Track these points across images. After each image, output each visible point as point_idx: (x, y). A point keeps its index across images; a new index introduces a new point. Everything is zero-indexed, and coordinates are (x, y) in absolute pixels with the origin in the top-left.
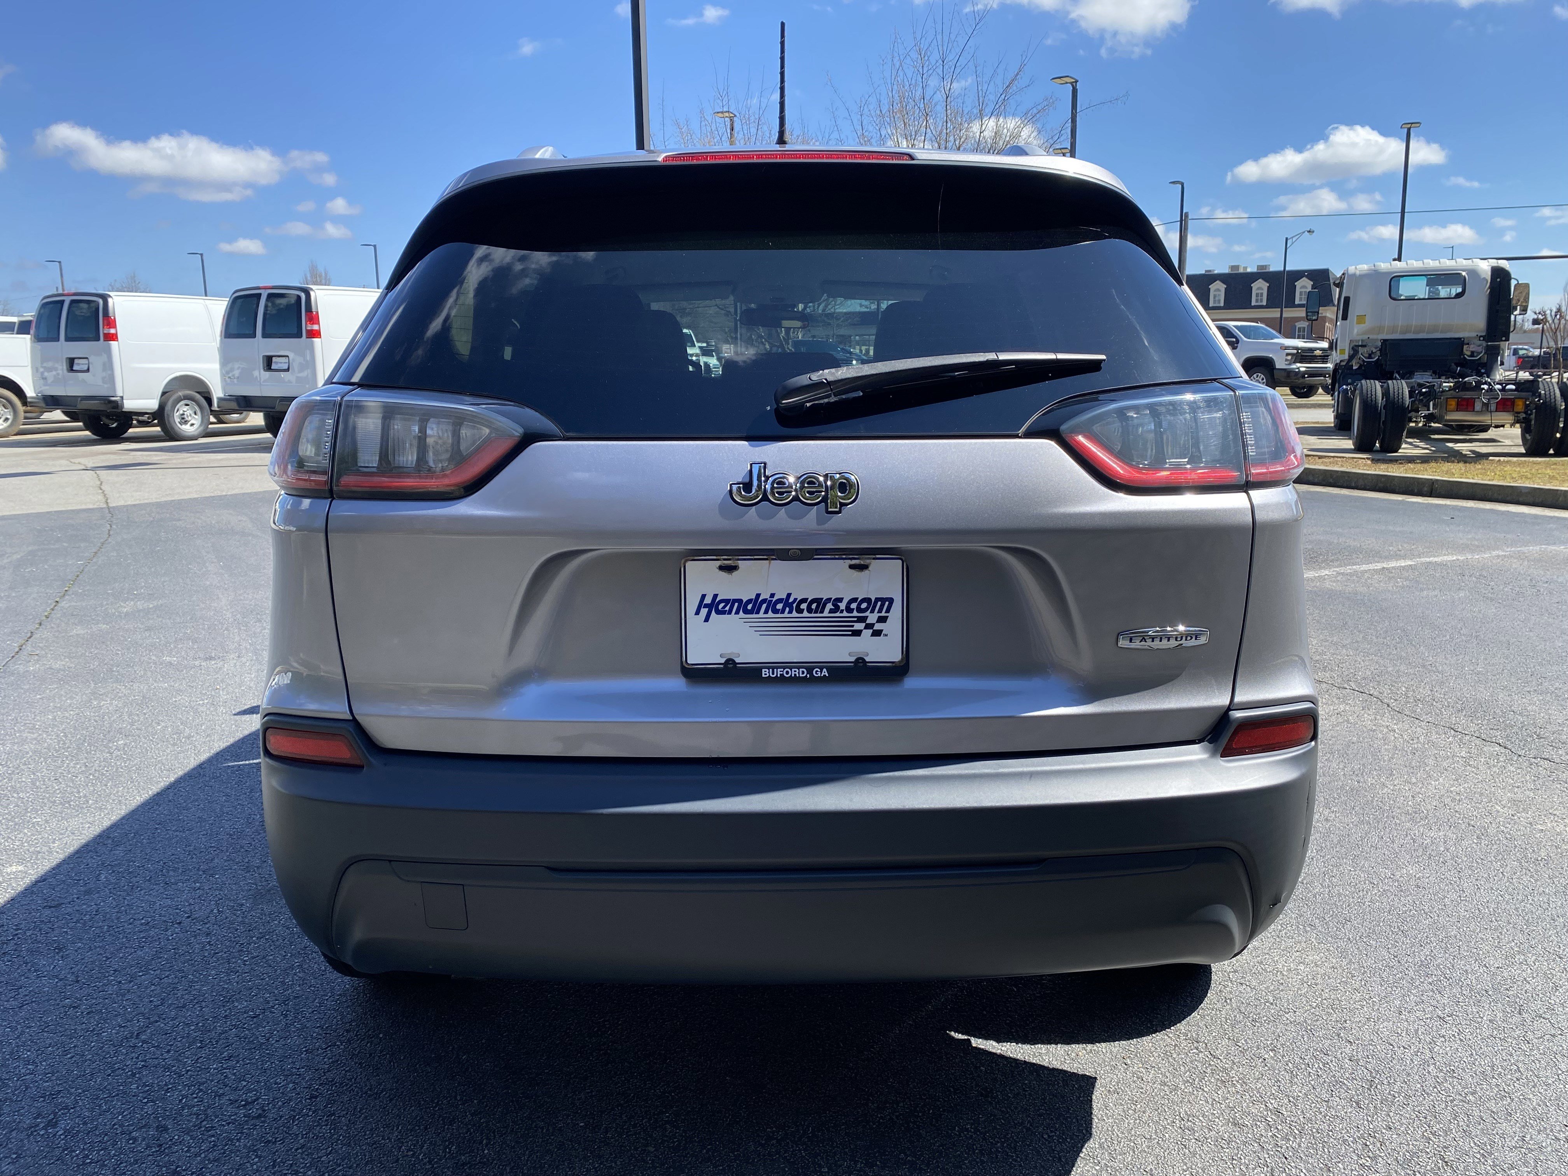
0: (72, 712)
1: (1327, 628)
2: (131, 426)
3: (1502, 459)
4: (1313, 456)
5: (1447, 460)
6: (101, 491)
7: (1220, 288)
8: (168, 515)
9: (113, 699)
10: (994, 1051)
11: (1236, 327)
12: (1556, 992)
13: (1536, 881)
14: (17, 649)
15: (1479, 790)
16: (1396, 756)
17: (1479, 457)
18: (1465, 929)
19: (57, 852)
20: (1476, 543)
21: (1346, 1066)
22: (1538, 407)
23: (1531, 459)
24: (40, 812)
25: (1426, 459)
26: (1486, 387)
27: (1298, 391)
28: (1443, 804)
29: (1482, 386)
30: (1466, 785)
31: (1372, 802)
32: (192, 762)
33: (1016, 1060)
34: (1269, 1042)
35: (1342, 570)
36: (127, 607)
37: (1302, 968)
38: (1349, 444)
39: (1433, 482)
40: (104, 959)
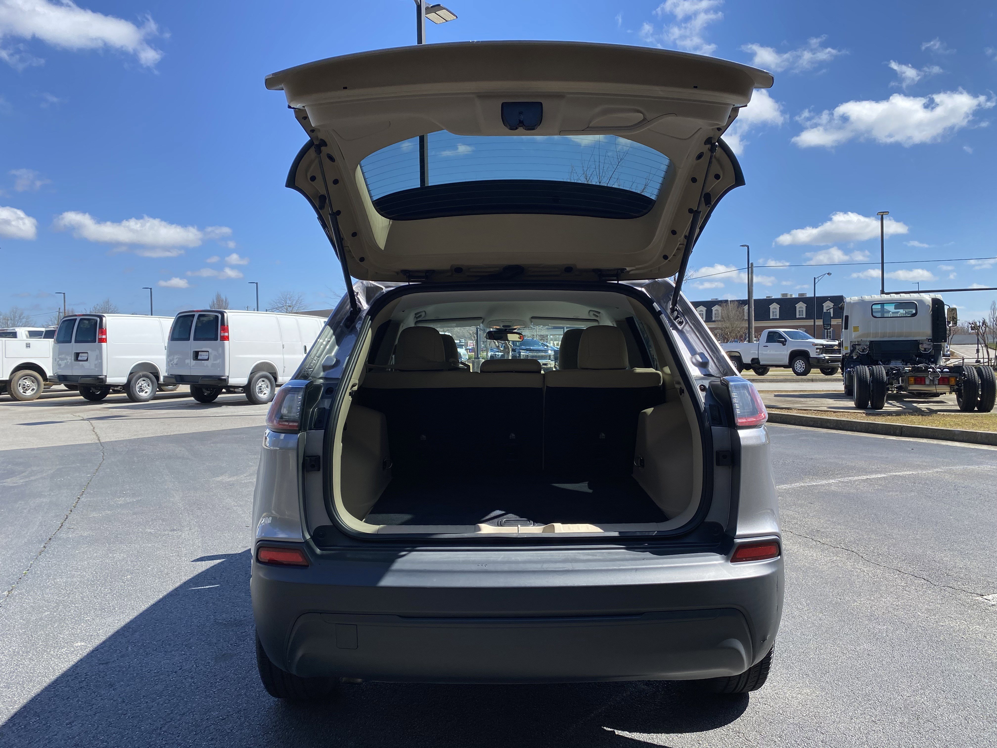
0: (98, 560)
1: (830, 514)
2: (108, 393)
3: (945, 413)
4: (830, 411)
5: (911, 414)
6: (94, 433)
7: (776, 307)
8: (137, 447)
9: (121, 553)
10: (627, 736)
11: (784, 332)
12: (939, 709)
13: (936, 652)
14: (60, 525)
15: (909, 604)
16: (864, 585)
17: (932, 412)
18: (892, 677)
19: (102, 636)
20: (925, 464)
21: (819, 745)
22: (965, 382)
23: (963, 414)
24: (89, 614)
25: (899, 413)
26: (931, 370)
27: (825, 371)
28: (887, 611)
29: (929, 370)
30: (902, 601)
31: (847, 610)
32: (171, 588)
33: (639, 741)
34: (778, 733)
35: (842, 480)
36: (121, 501)
37: (799, 696)
38: (852, 404)
39: (902, 427)
40: (137, 690)
